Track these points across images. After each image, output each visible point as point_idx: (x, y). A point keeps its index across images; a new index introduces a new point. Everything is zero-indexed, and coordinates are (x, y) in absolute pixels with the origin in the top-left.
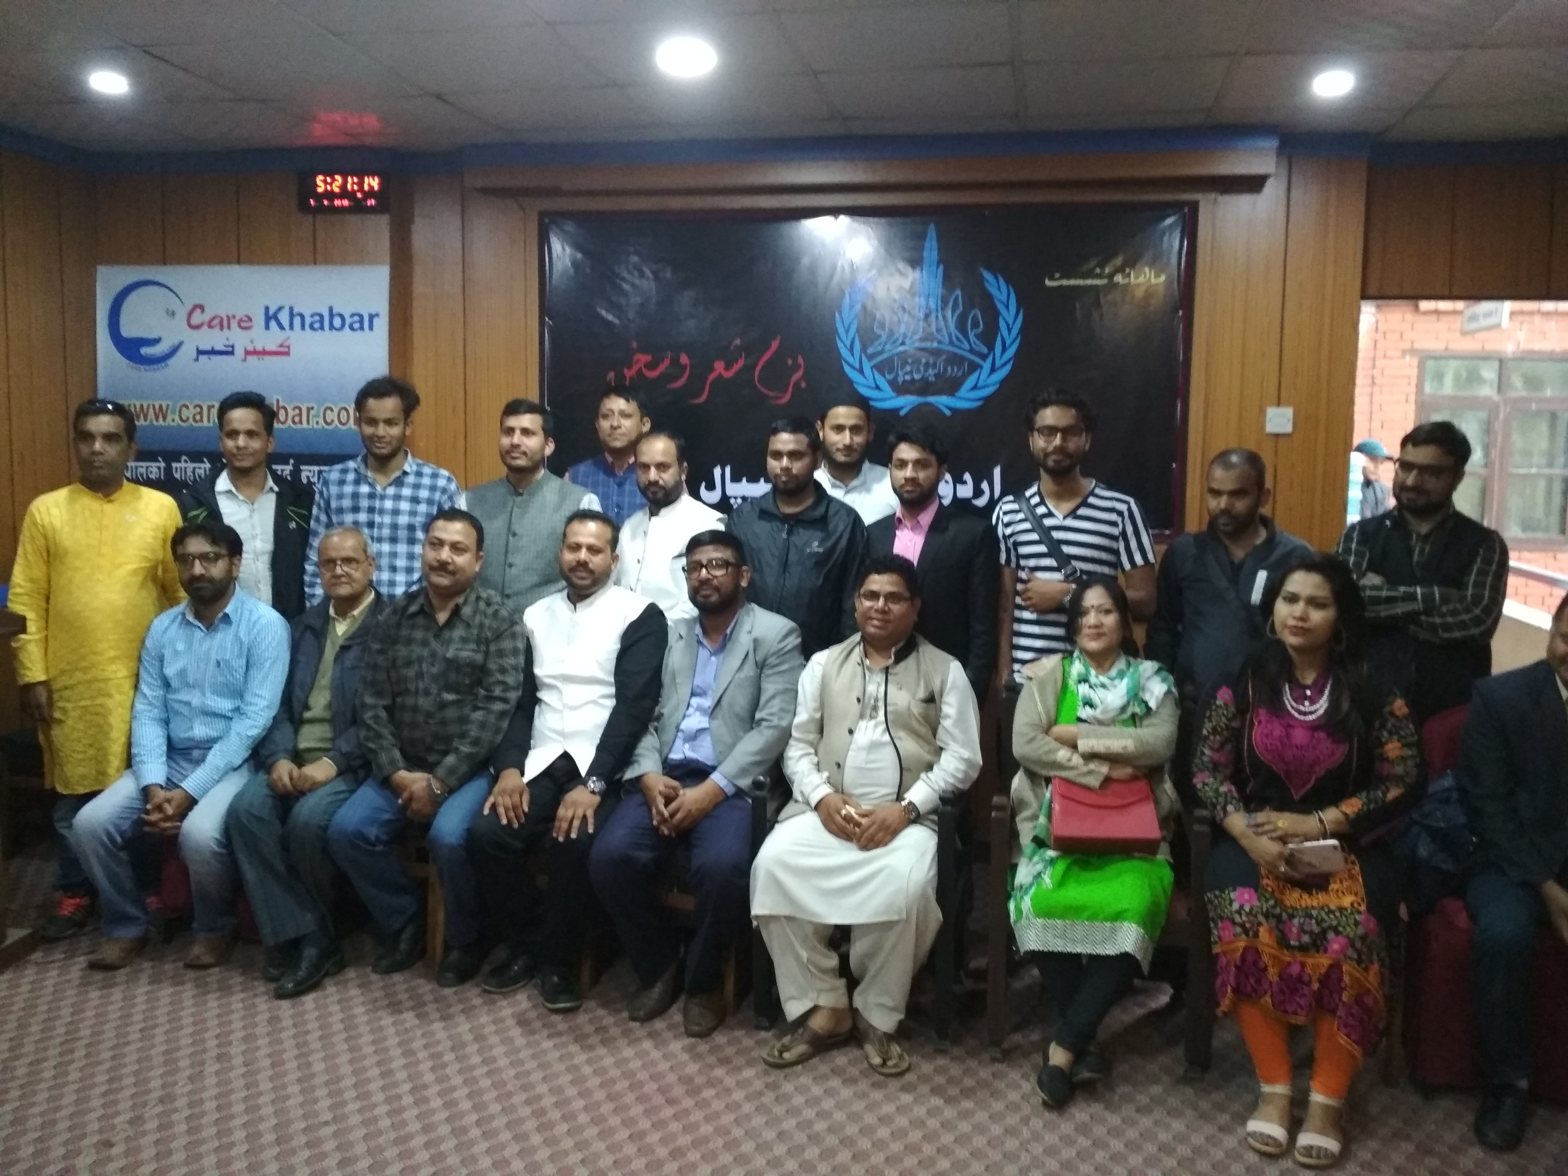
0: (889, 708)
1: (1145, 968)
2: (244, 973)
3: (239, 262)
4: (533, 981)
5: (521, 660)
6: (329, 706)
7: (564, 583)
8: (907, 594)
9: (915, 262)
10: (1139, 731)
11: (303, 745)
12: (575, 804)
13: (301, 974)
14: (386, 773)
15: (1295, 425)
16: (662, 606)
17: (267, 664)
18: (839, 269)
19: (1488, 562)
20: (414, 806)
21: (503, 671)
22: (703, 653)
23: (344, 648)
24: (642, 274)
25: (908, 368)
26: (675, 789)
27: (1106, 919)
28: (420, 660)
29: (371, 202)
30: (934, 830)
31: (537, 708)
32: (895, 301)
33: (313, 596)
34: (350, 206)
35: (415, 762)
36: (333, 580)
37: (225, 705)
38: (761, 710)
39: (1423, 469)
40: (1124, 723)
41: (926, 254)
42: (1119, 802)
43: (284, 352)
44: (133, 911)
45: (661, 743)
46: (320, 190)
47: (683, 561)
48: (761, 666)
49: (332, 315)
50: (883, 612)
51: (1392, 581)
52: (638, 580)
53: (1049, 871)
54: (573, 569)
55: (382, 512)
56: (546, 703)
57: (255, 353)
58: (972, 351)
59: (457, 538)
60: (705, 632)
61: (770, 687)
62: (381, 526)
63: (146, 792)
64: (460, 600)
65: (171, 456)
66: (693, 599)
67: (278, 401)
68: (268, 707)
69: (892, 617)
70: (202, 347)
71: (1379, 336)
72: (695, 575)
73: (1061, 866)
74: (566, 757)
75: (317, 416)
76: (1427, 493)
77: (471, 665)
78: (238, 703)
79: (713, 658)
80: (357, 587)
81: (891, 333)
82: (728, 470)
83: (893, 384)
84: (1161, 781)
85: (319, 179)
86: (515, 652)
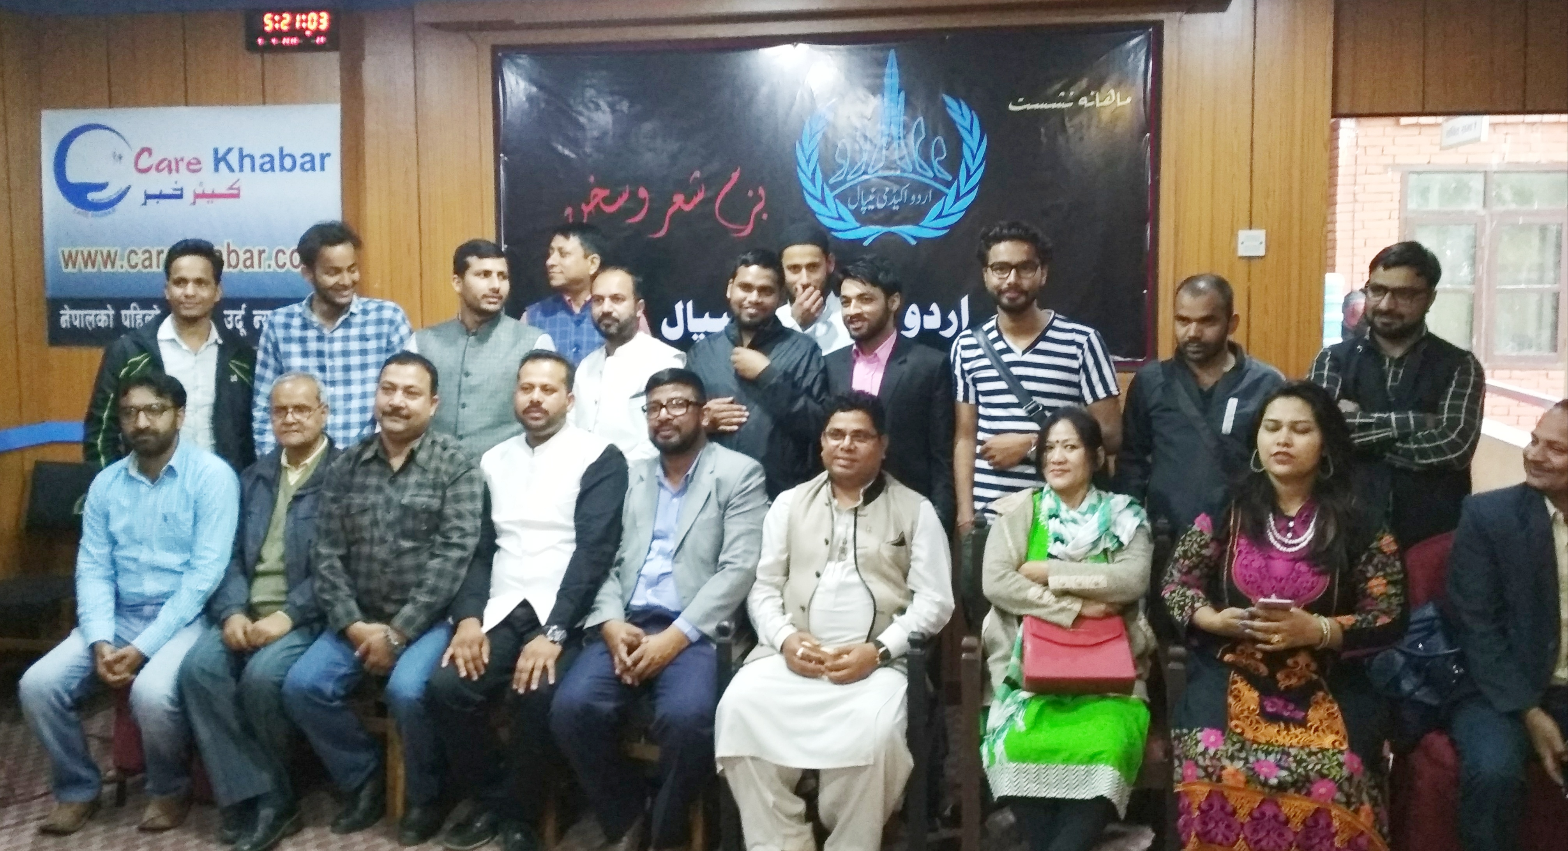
0: (858, 552)
1: (1122, 812)
2: (198, 837)
3: (187, 104)
4: (497, 838)
5: (479, 505)
6: (283, 558)
7: (518, 426)
8: (873, 432)
9: (876, 90)
10: (1112, 566)
11: (256, 598)
12: (535, 654)
13: (258, 834)
14: (342, 625)
15: (1267, 249)
16: (622, 447)
17: (215, 517)
18: (798, 98)
19: (1463, 385)
20: (372, 658)
21: (459, 516)
22: (665, 495)
23: (297, 498)
24: (598, 107)
25: (871, 198)
26: (637, 636)
27: (1081, 762)
28: (374, 507)
29: (321, 40)
30: (903, 673)
31: (496, 555)
32: (856, 129)
33: (263, 443)
34: (299, 44)
35: (372, 613)
36: (284, 428)
37: (173, 560)
38: (725, 552)
39: (1396, 292)
40: (1096, 557)
41: (886, 81)
42: (1093, 641)
43: (234, 195)
44: (84, 773)
45: (623, 588)
46: (268, 29)
47: (643, 401)
48: (724, 507)
49: (282, 157)
50: (849, 451)
51: (1366, 408)
52: (596, 422)
53: (1022, 713)
54: (526, 411)
55: (332, 355)
56: (506, 551)
57: (203, 196)
58: (935, 178)
59: (409, 382)
60: (667, 473)
61: (734, 527)
62: (333, 369)
63: (94, 649)
64: (415, 444)
65: (121, 304)
66: (654, 440)
67: (228, 245)
68: (217, 560)
69: (857, 456)
70: (152, 191)
71: (1360, 151)
72: (655, 415)
73: (1035, 707)
74: (525, 604)
75: (270, 258)
76: (1401, 316)
77: (427, 510)
78: (187, 556)
79: (675, 500)
80: (307, 435)
81: (853, 163)
82: (690, 305)
83: (856, 213)
84: (1134, 619)
85: (267, 18)
86: (472, 497)
